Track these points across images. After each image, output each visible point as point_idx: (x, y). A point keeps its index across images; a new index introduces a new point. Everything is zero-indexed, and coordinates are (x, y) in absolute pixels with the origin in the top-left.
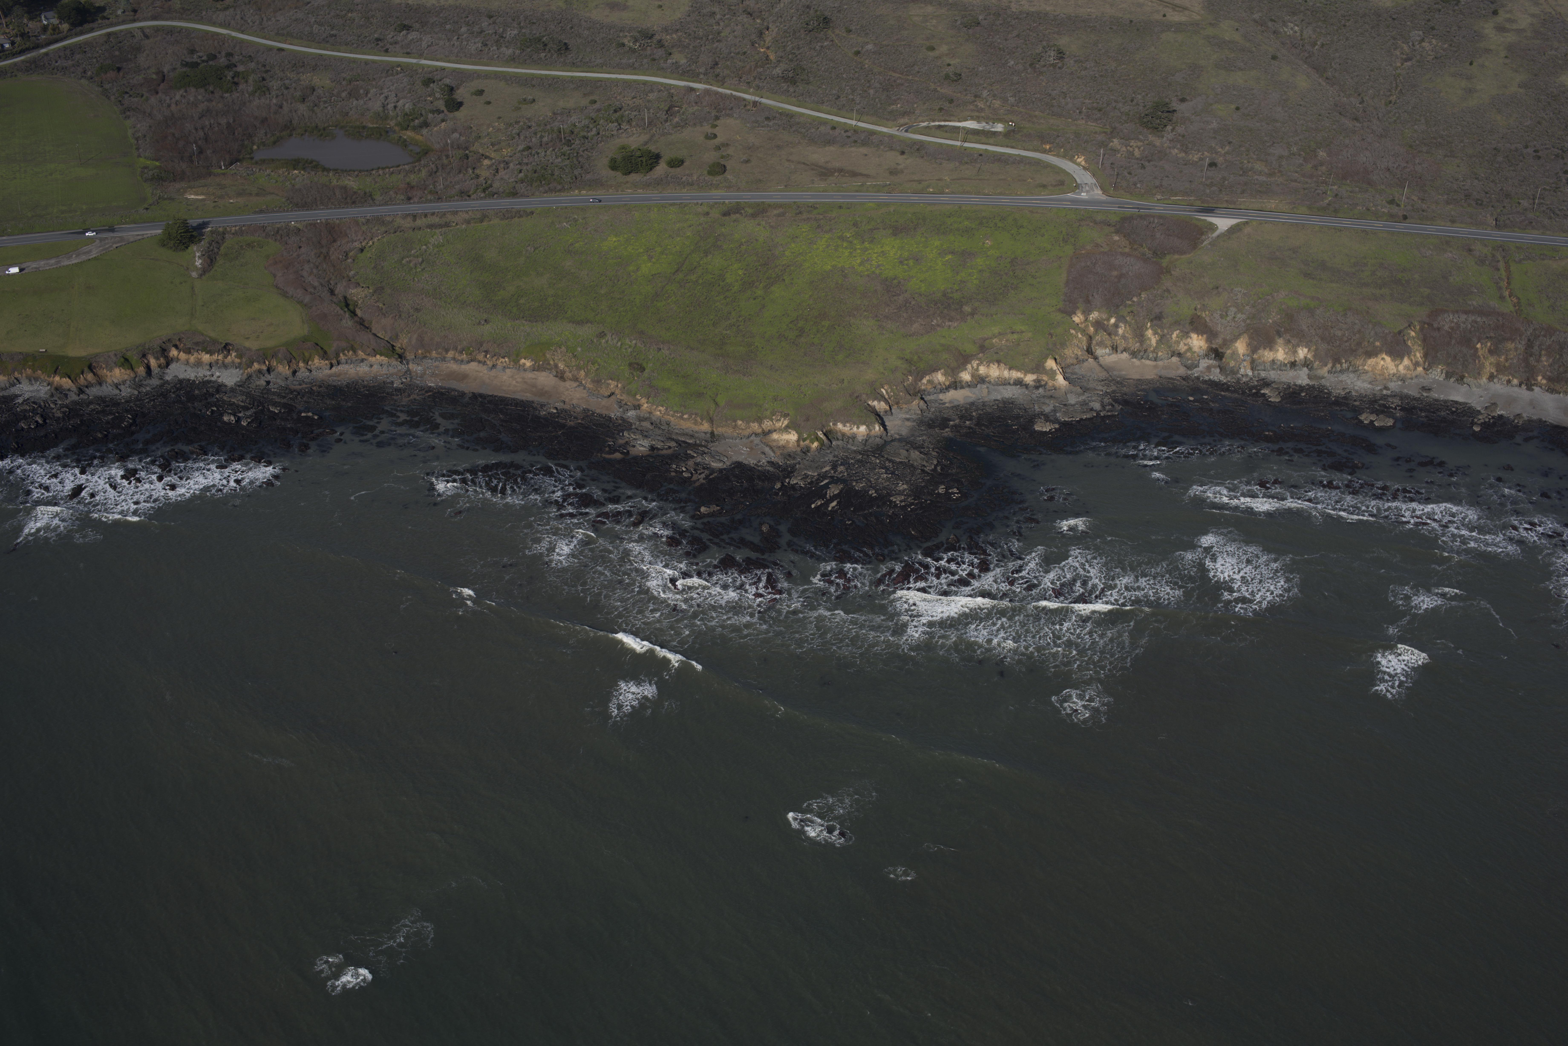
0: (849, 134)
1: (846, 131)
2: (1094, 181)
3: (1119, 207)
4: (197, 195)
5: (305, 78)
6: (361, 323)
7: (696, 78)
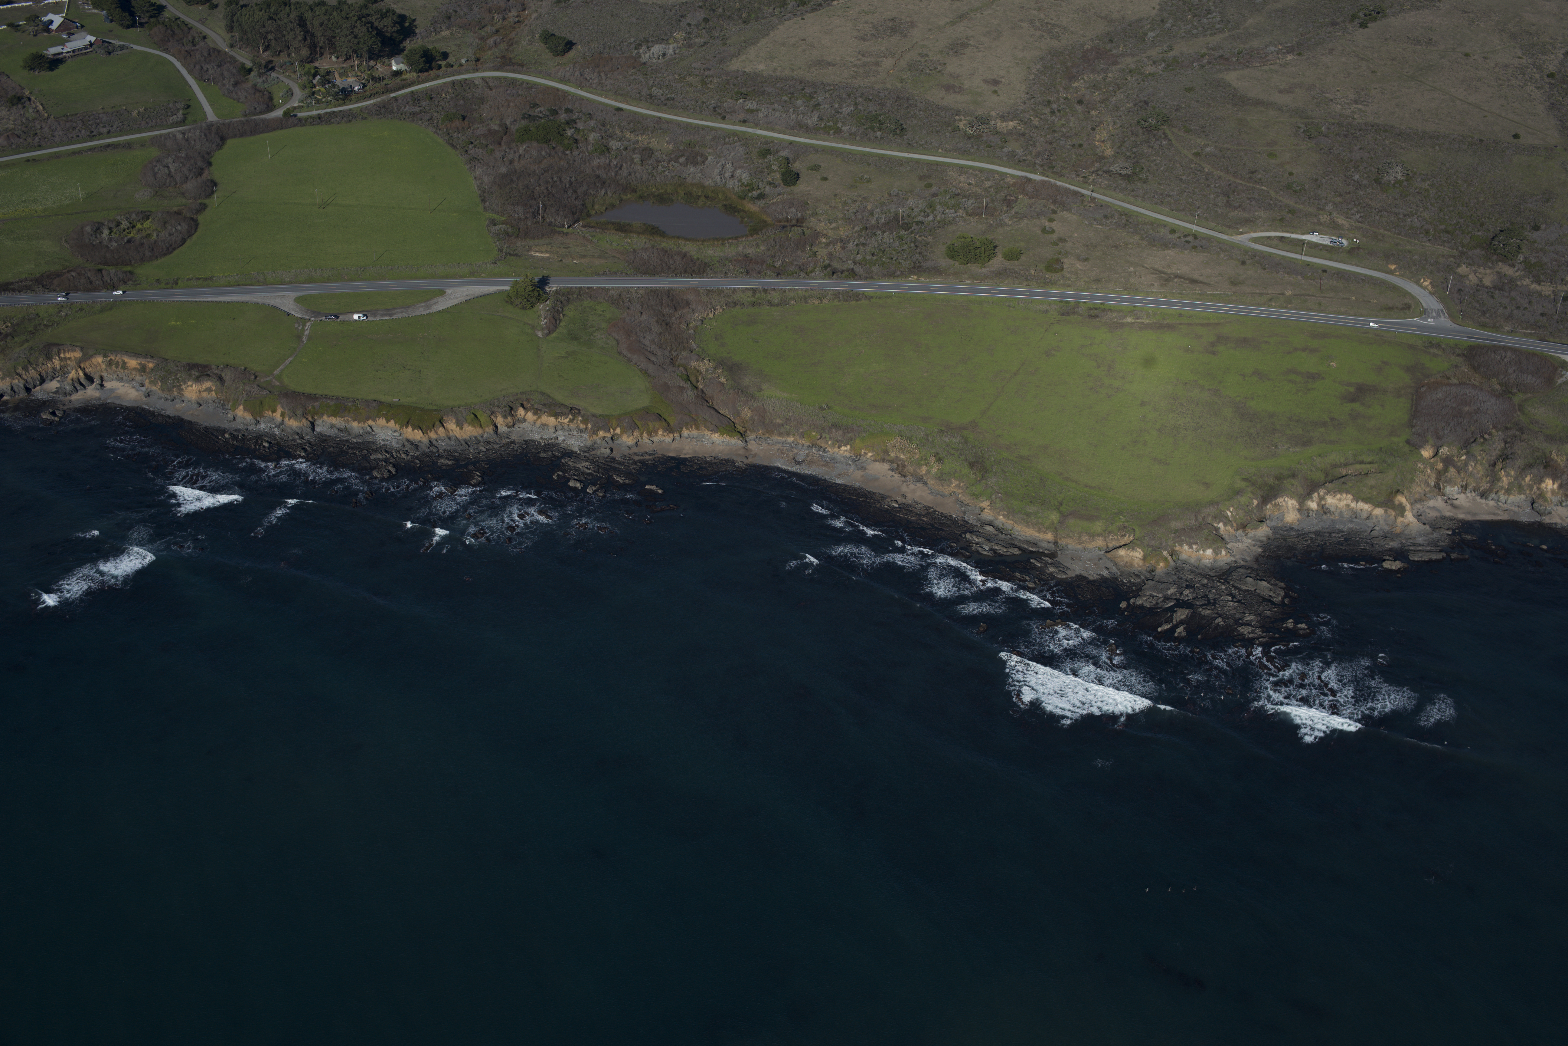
0: (1188, 239)
1: (1185, 236)
2: (1441, 307)
3: (1468, 337)
4: (542, 252)
5: (643, 140)
6: (703, 397)
7: (1032, 168)
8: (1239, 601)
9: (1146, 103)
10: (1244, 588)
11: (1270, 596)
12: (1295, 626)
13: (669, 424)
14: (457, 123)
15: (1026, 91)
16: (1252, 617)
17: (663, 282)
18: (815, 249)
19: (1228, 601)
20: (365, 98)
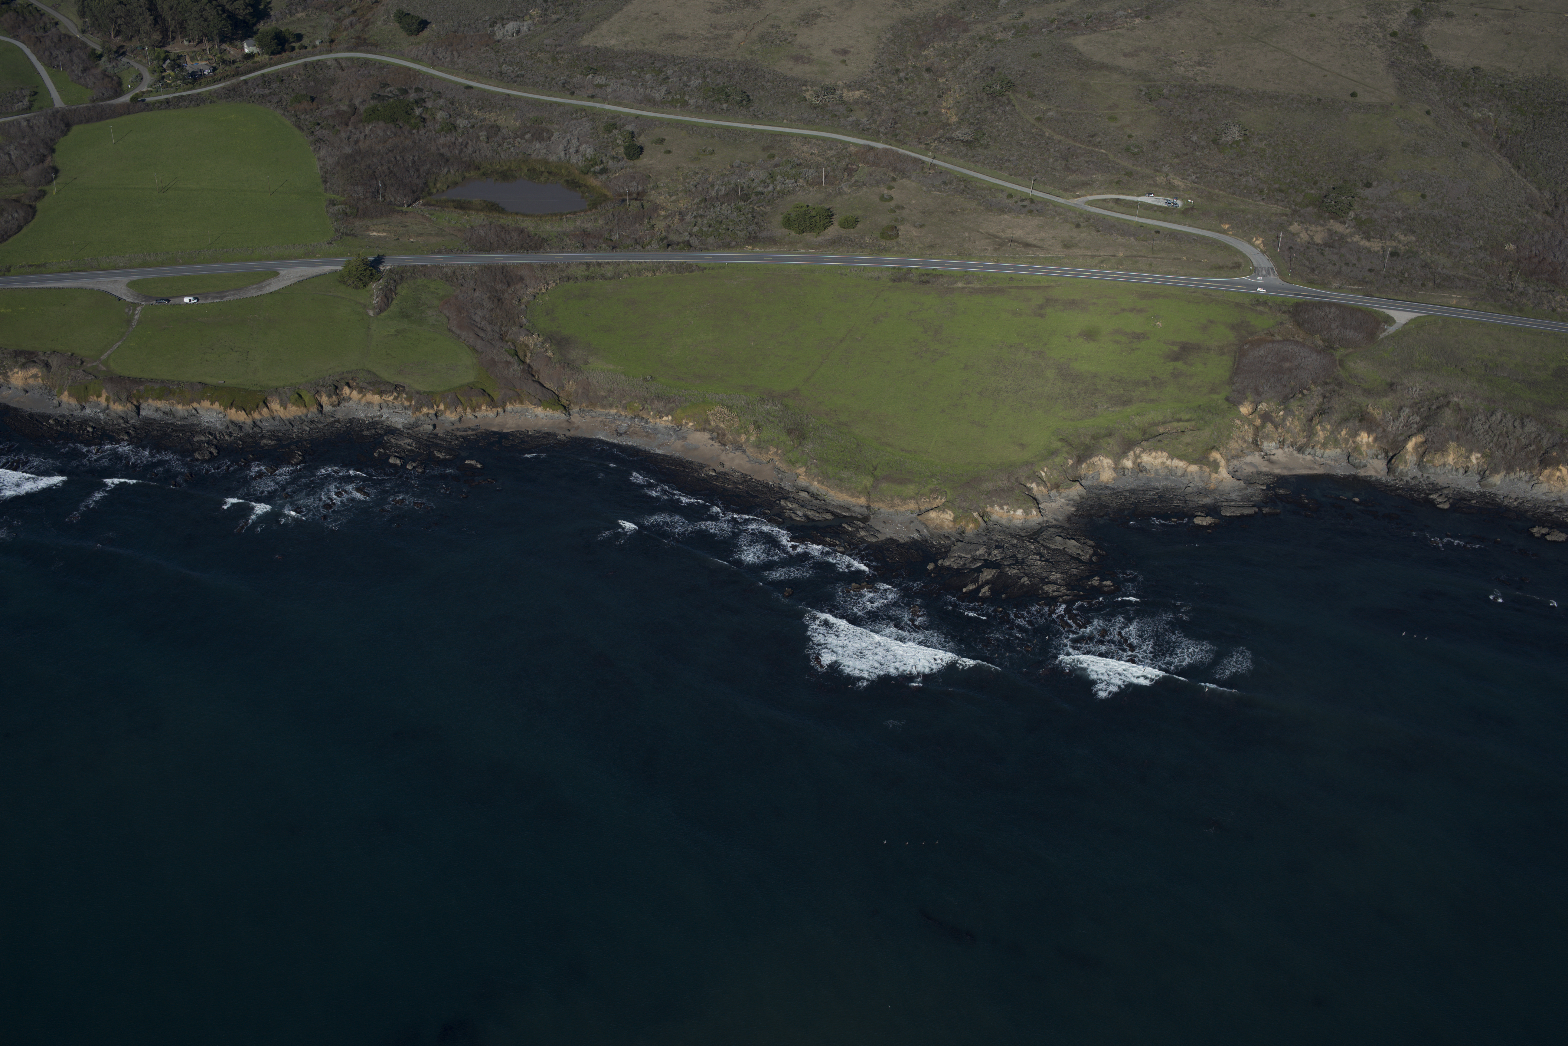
0: (1025, 203)
1: (1022, 200)
2: (1271, 265)
3: (1295, 294)
4: (379, 232)
5: (491, 117)
6: (530, 372)
7: (876, 137)
8: (1047, 561)
9: (993, 69)
10: (1053, 547)
11: (1079, 554)
12: (1100, 584)
13: (492, 399)
14: (305, 105)
15: (875, 60)
16: (1058, 576)
17: (498, 259)
18: (653, 222)
19: (1036, 560)
20: (215, 82)
